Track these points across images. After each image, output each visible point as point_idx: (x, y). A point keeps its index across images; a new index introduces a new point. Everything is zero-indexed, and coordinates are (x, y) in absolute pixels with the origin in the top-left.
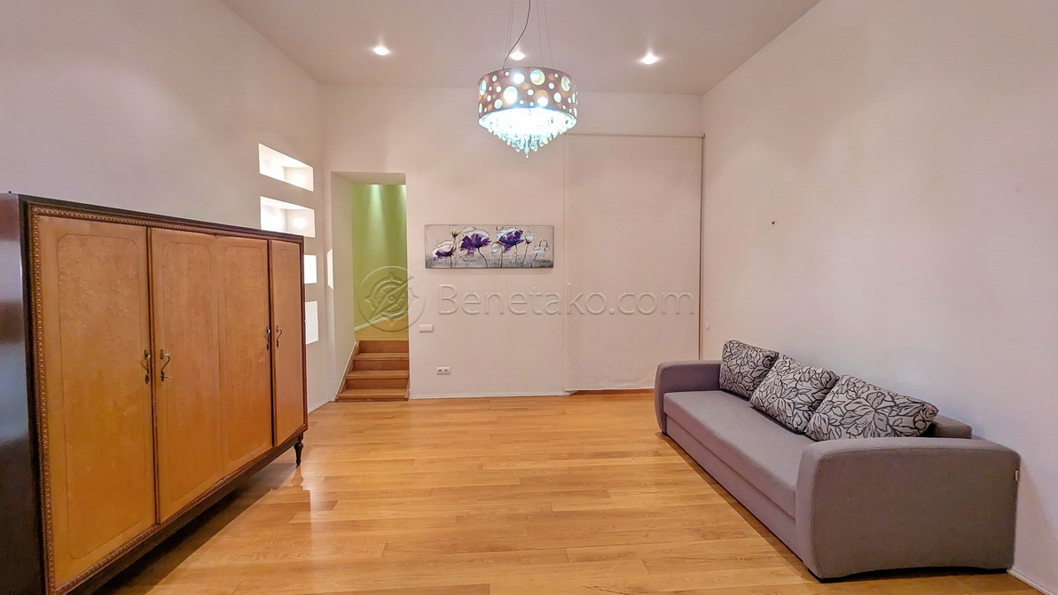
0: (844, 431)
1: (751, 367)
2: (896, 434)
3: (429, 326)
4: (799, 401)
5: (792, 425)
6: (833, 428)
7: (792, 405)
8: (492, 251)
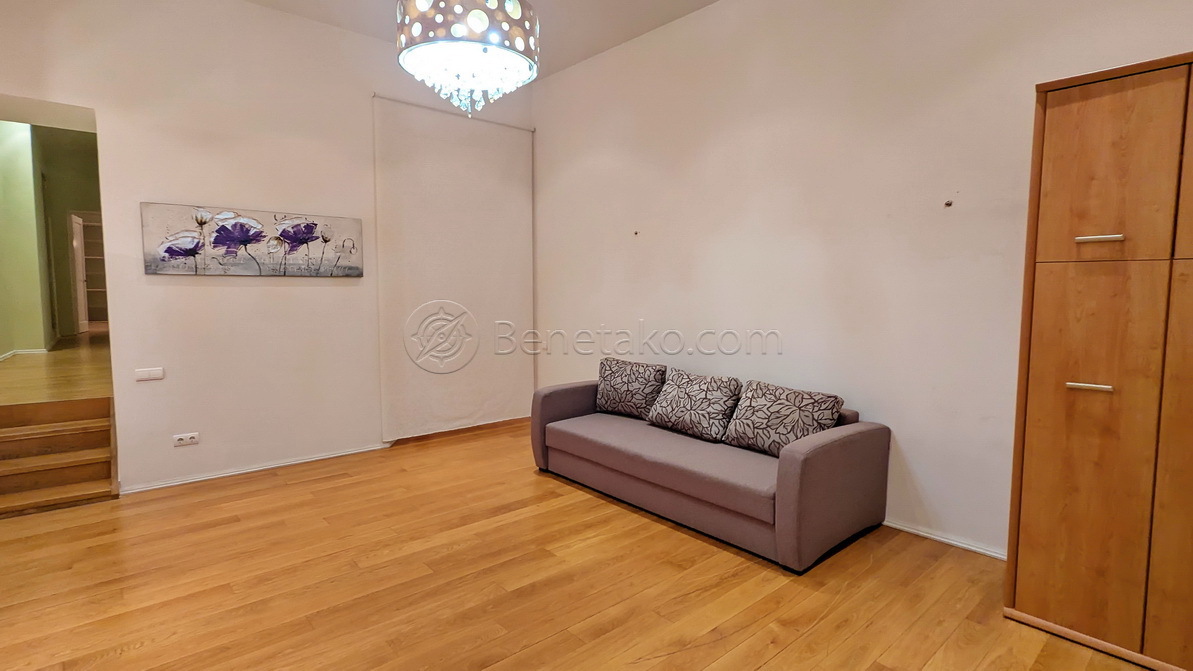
0: (772, 432)
1: (640, 383)
2: (822, 427)
3: (157, 371)
4: (713, 411)
5: (711, 435)
6: (760, 431)
7: (707, 416)
8: (268, 251)
